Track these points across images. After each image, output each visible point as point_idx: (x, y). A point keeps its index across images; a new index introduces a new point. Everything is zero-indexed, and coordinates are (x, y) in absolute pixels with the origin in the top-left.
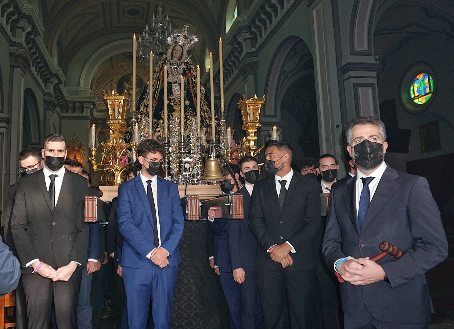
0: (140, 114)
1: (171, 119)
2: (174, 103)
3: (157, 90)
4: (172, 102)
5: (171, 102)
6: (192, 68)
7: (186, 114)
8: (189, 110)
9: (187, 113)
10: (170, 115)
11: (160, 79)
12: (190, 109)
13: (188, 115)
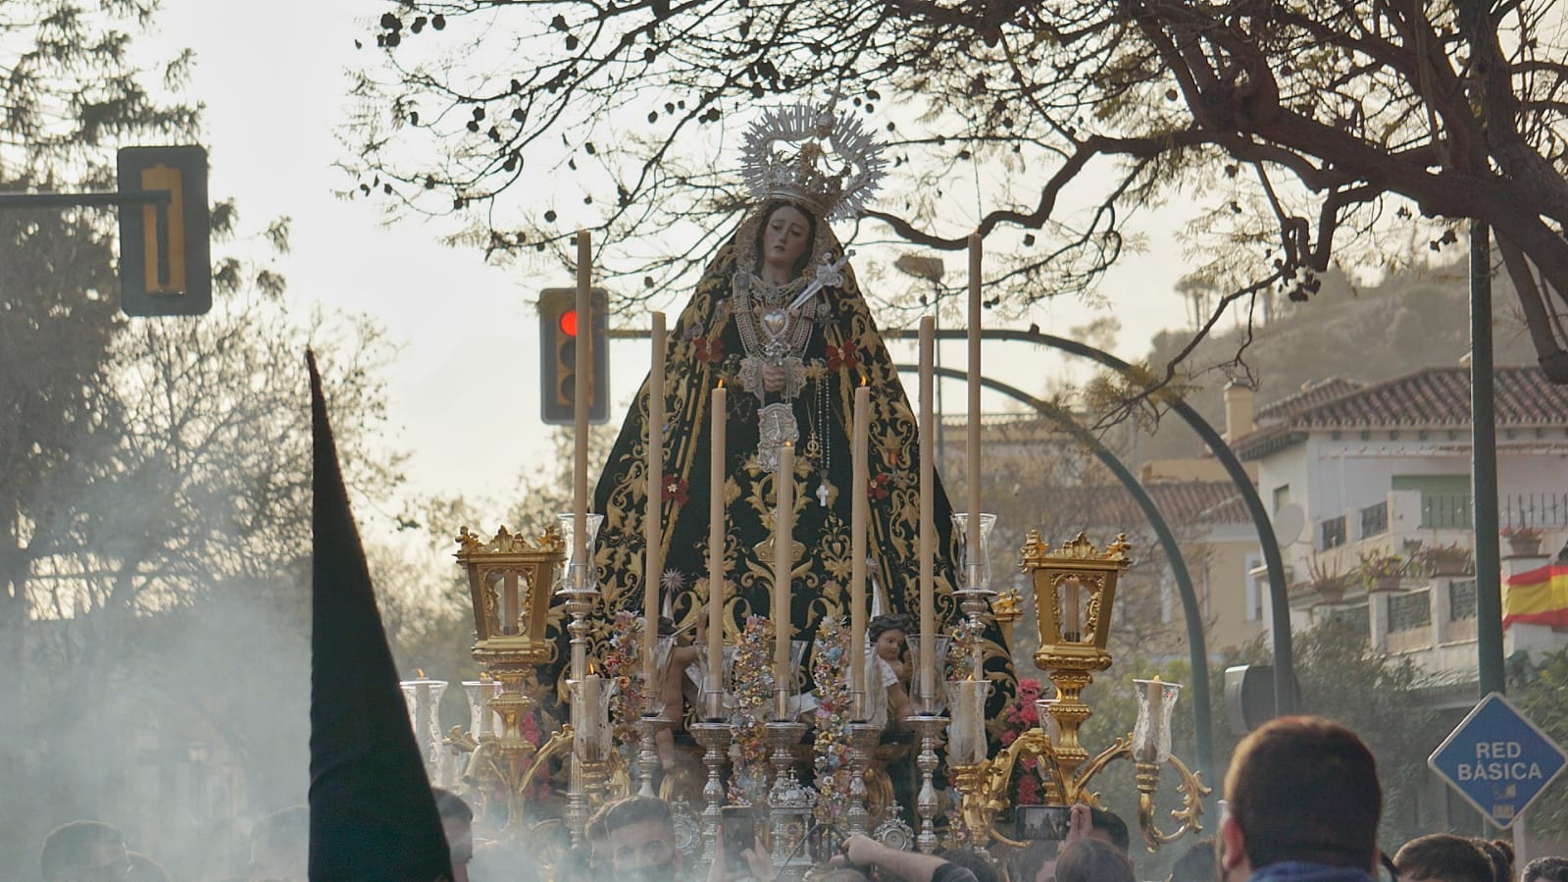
0: (609, 546)
1: (747, 574)
2: (764, 498)
3: (686, 433)
4: (757, 488)
5: (752, 494)
6: (856, 313)
7: (820, 552)
8: (835, 530)
9: (825, 546)
10: (744, 555)
11: (702, 373)
12: (837, 524)
13: (830, 554)
